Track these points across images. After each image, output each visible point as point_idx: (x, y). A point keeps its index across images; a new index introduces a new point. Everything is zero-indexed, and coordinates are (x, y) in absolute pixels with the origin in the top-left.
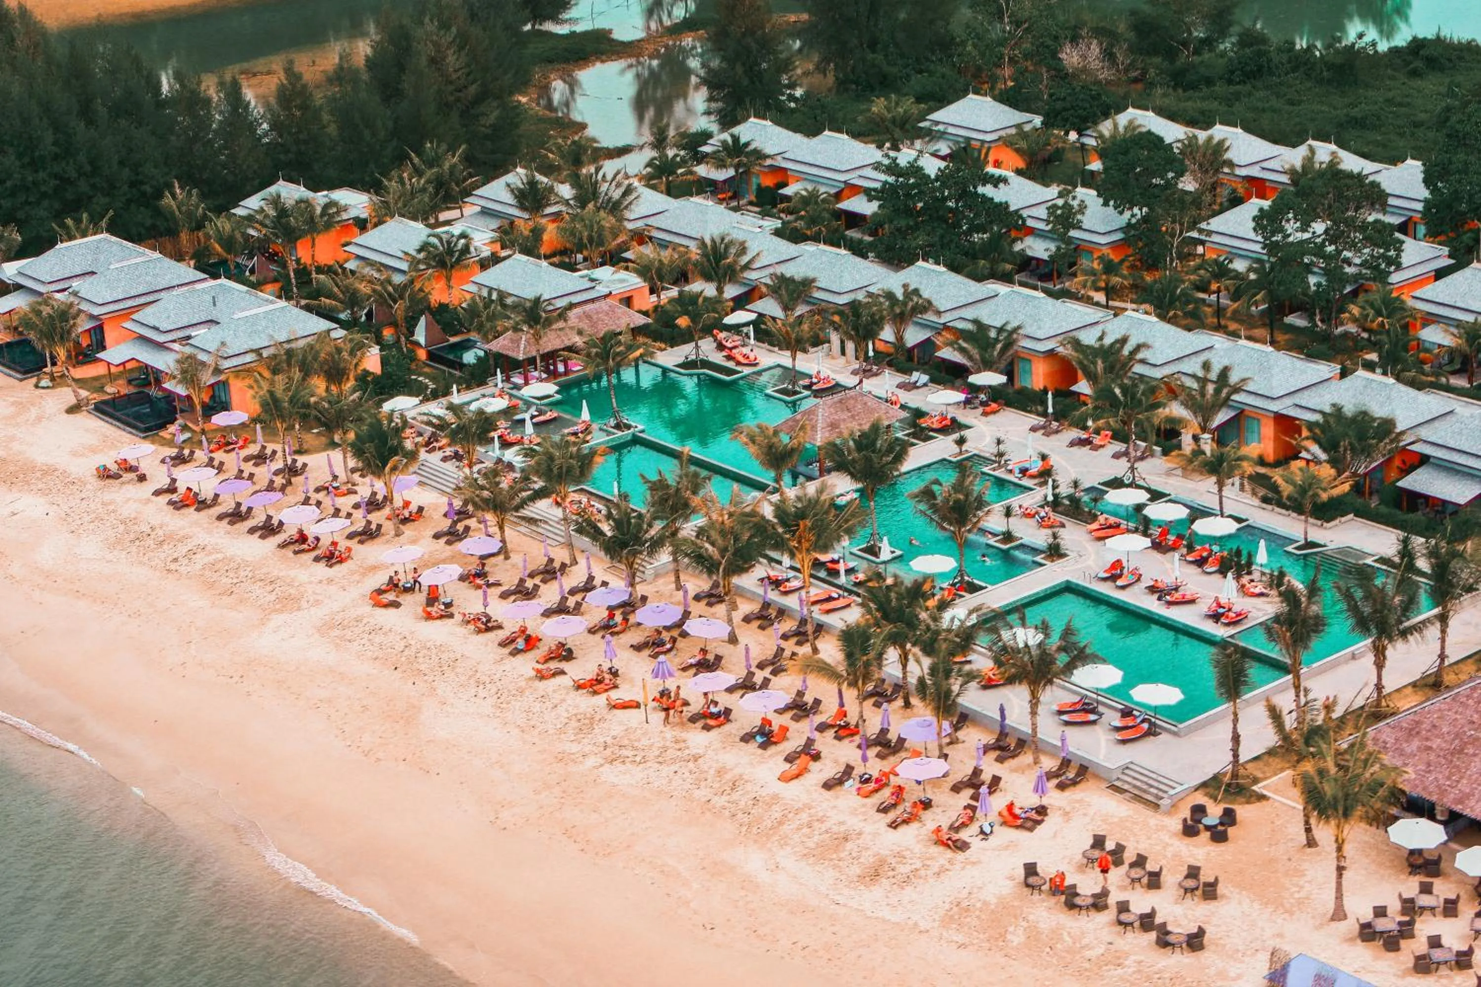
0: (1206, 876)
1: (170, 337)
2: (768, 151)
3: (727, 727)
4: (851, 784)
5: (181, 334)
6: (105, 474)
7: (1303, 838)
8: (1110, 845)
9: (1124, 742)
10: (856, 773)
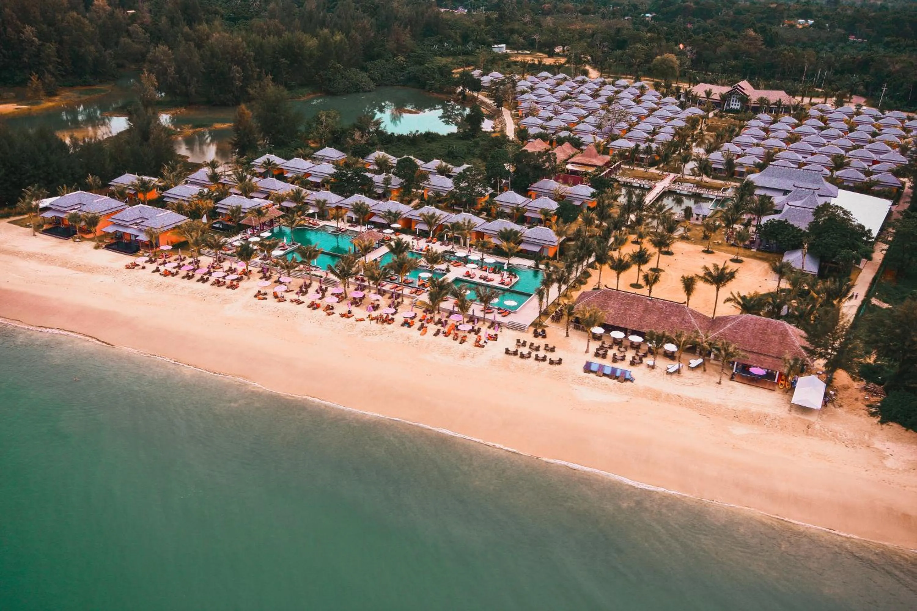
0: (550, 346)
1: (128, 224)
2: (278, 163)
3: (394, 323)
4: (441, 334)
5: (133, 222)
6: (128, 267)
7: (565, 335)
8: (522, 342)
9: (504, 316)
10: (441, 331)
